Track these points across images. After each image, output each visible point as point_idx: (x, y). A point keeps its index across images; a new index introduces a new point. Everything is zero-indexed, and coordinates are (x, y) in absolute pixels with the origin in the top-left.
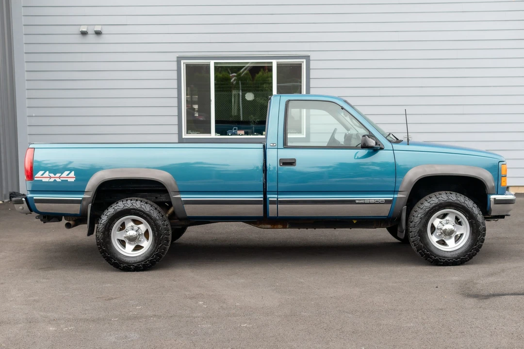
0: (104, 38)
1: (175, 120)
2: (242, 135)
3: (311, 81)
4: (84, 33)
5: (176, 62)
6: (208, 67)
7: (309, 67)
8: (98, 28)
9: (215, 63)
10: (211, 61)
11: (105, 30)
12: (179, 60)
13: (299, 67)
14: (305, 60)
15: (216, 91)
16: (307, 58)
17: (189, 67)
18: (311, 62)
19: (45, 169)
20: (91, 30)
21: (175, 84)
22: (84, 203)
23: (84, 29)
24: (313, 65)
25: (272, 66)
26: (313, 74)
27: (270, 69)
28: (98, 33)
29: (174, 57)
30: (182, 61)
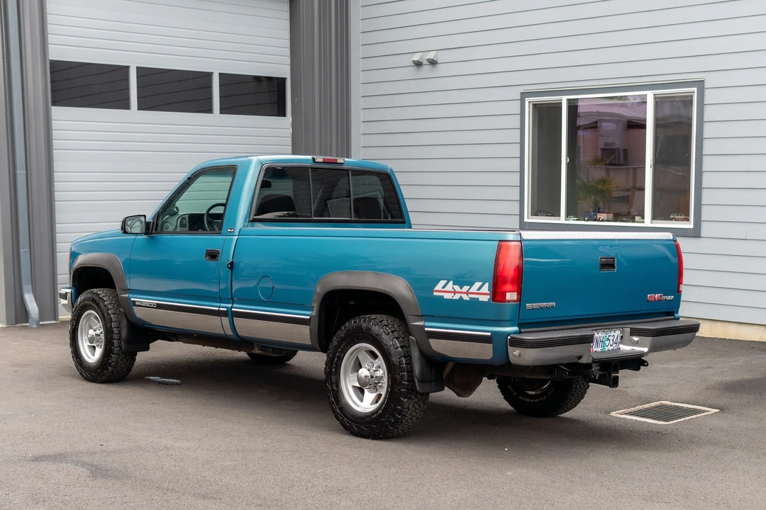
0: (441, 70)
1: (516, 194)
4: (418, 64)
5: (519, 102)
6: (558, 107)
7: (703, 101)
8: (431, 56)
9: (569, 100)
10: (563, 97)
11: (441, 57)
12: (522, 97)
14: (696, 89)
20: (424, 59)
23: (416, 58)
28: (433, 63)
29: (517, 93)
30: (526, 99)
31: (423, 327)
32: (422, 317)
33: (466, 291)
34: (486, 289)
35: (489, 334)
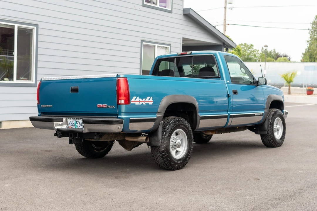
16: (37, 26)
19: (137, 96)
22: (157, 121)
25: (14, 29)
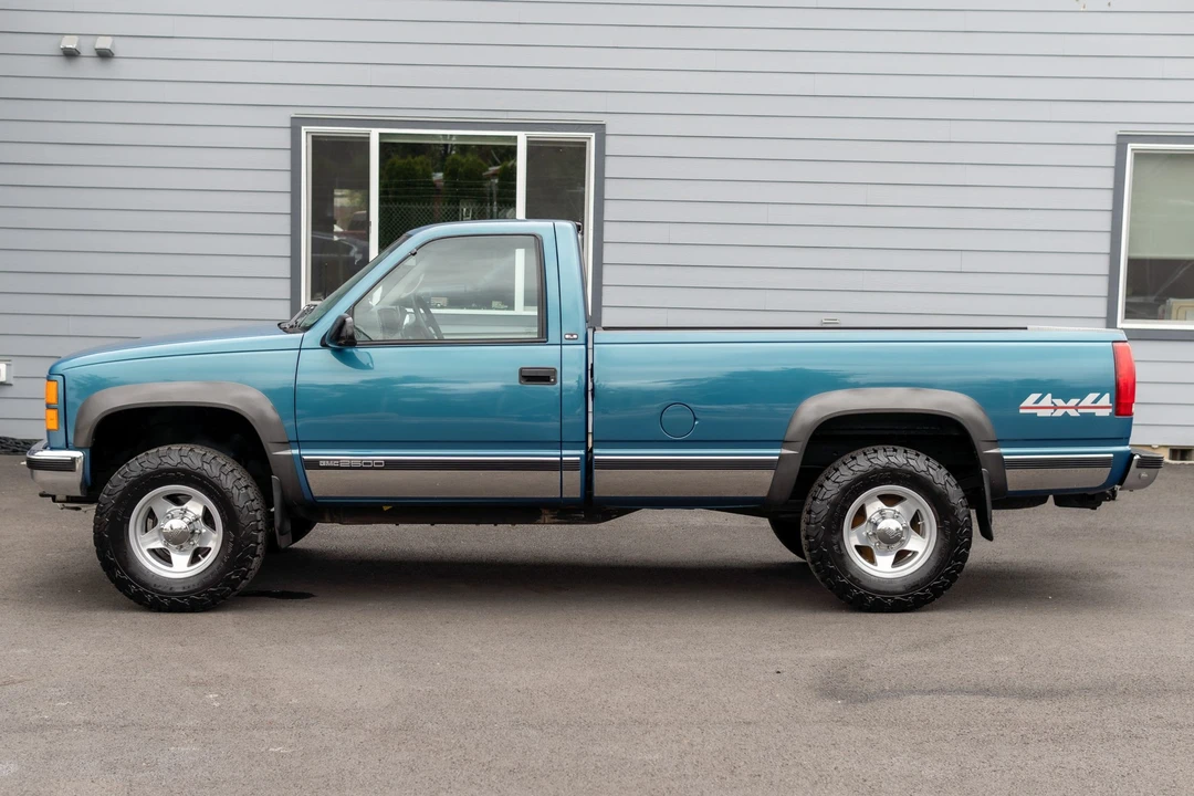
0: (117, 68)
1: (284, 268)
2: (442, 307)
3: (608, 184)
4: (70, 54)
5: (289, 131)
6: (364, 143)
7: (603, 151)
8: (104, 43)
9: (381, 134)
10: (373, 129)
11: (120, 48)
12: (296, 125)
13: (579, 149)
14: (594, 134)
15: (382, 201)
16: (600, 129)
17: (319, 143)
18: (609, 140)
20: (87, 48)
21: (284, 182)
23: (70, 44)
24: (612, 145)
25: (516, 147)
26: (611, 168)
27: (511, 152)
28: (104, 55)
29: (284, 118)
30: (303, 128)
31: (1000, 455)
32: (997, 443)
33: (1074, 405)
34: (1106, 400)
35: (1112, 455)
